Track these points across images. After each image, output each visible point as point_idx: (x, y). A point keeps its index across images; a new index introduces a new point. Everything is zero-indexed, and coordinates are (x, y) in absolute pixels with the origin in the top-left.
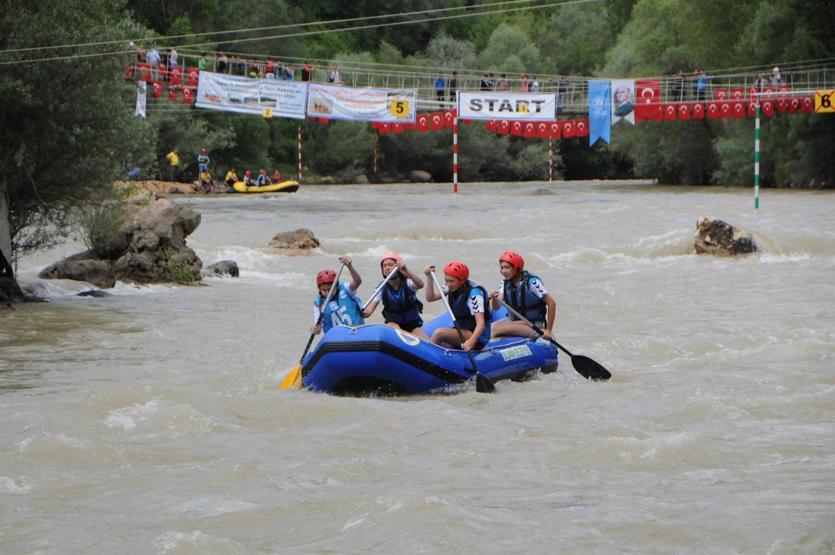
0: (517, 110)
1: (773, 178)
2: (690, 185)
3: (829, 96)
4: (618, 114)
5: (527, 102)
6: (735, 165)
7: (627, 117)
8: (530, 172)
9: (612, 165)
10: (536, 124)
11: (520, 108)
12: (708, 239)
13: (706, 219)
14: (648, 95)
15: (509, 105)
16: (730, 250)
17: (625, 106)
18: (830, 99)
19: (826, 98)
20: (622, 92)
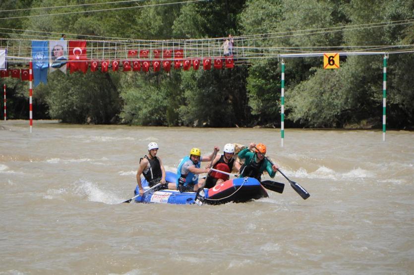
1: (164, 119)
4: (54, 66)
6: (135, 109)
14: (77, 53)
18: (334, 59)
19: (331, 58)
20: (58, 50)
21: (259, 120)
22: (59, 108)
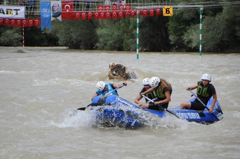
0: (7, 13)
1: (122, 47)
2: (85, 49)
3: (169, 9)
4: (54, 16)
5: (11, 10)
6: (105, 40)
7: (58, 18)
8: (8, 43)
9: (45, 40)
10: (16, 20)
11: (9, 12)
12: (114, 73)
13: (113, 64)
14: (67, 7)
15: (3, 11)
16: (124, 78)
17: (57, 13)
18: (169, 10)
19: (168, 9)
20: (56, 6)
21: (177, 47)
22: (64, 40)
